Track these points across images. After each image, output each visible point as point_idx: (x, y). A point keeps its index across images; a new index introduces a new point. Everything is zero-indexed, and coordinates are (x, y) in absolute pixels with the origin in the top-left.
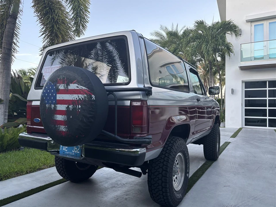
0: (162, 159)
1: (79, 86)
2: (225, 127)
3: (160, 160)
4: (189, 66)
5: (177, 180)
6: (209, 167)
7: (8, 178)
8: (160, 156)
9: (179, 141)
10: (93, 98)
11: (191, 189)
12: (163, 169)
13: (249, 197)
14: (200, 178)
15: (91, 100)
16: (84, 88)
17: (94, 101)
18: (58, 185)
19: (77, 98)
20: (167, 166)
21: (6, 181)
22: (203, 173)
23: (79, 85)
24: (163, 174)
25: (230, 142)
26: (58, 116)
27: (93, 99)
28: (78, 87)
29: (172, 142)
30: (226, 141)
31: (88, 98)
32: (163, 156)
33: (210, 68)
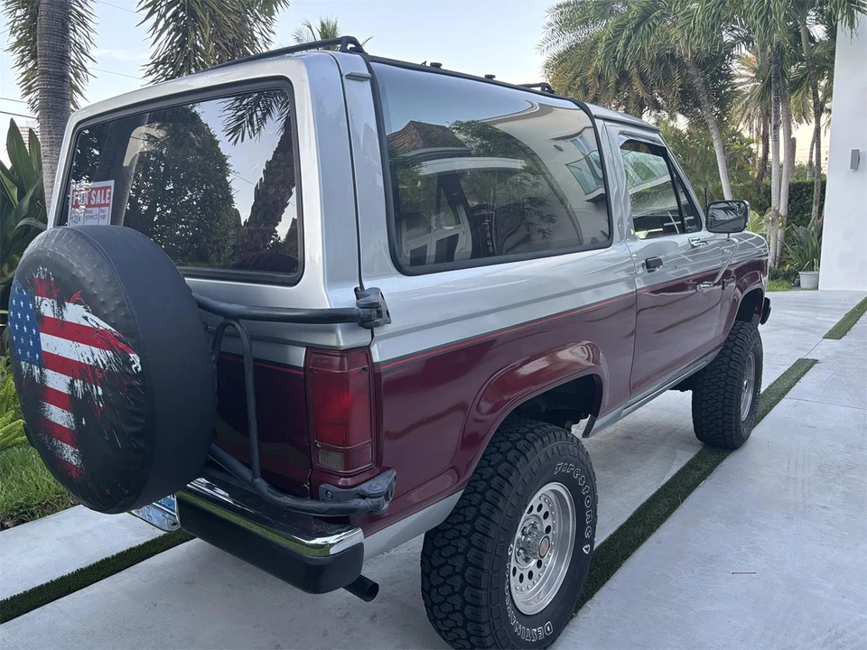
0: (468, 522)
1: (89, 315)
2: (817, 288)
3: (458, 524)
4: (622, 133)
5: (542, 572)
6: (704, 479)
7: (54, 510)
8: (461, 512)
9: (544, 445)
10: (133, 366)
11: (608, 584)
12: (466, 559)
13: (813, 630)
14: (654, 531)
15: (128, 373)
16: (104, 325)
17: (138, 375)
18: (187, 543)
19: (88, 360)
20: (481, 550)
21: (44, 520)
22: (674, 506)
23: (88, 311)
24: (466, 575)
25: (816, 361)
26: (53, 408)
27: (136, 368)
28: (86, 318)
29: (511, 455)
30: (803, 355)
31: (119, 364)
32: (471, 512)
33: (775, 74)
